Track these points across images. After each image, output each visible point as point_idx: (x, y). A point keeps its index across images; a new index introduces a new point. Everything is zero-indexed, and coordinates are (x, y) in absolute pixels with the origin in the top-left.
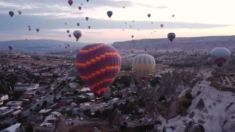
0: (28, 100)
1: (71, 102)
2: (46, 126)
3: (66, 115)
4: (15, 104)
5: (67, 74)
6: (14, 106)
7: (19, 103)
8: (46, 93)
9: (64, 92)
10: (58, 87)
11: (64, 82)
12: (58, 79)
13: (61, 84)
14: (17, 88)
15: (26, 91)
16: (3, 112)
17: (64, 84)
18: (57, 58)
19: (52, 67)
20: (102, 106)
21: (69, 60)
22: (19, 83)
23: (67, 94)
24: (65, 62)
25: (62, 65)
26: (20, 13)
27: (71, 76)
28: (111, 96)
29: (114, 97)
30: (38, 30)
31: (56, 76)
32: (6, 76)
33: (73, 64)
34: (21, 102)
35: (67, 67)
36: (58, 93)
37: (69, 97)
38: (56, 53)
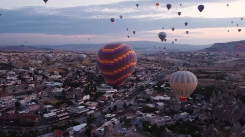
0: (103, 102)
1: (138, 110)
2: (100, 131)
3: (123, 123)
4: (91, 105)
5: (149, 79)
6: (91, 106)
7: (95, 104)
8: (122, 97)
9: (138, 98)
10: (135, 92)
11: (142, 87)
12: (139, 83)
13: (139, 89)
14: (100, 89)
15: (105, 93)
16: (80, 111)
17: (142, 89)
18: (147, 60)
19: (138, 70)
20: (163, 120)
21: (158, 62)
22: (103, 85)
23: (139, 101)
24: (154, 65)
25: (149, 69)
26: (121, 17)
27: (153, 81)
28: (180, 110)
29: (183, 111)
30: (134, 33)
31: (138, 80)
32: (96, 77)
33: (160, 68)
34: (96, 103)
35: (153, 71)
36: (132, 98)
37: (140, 104)
38: (150, 55)
